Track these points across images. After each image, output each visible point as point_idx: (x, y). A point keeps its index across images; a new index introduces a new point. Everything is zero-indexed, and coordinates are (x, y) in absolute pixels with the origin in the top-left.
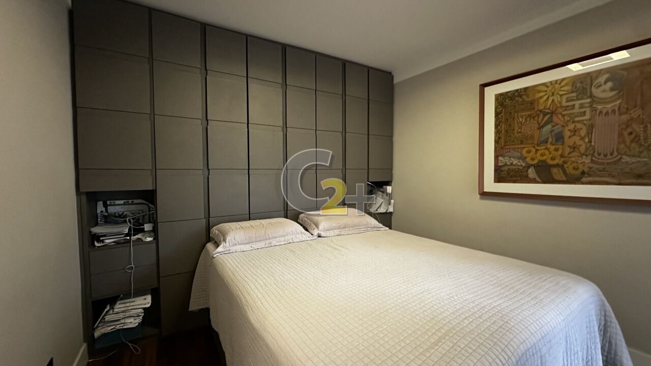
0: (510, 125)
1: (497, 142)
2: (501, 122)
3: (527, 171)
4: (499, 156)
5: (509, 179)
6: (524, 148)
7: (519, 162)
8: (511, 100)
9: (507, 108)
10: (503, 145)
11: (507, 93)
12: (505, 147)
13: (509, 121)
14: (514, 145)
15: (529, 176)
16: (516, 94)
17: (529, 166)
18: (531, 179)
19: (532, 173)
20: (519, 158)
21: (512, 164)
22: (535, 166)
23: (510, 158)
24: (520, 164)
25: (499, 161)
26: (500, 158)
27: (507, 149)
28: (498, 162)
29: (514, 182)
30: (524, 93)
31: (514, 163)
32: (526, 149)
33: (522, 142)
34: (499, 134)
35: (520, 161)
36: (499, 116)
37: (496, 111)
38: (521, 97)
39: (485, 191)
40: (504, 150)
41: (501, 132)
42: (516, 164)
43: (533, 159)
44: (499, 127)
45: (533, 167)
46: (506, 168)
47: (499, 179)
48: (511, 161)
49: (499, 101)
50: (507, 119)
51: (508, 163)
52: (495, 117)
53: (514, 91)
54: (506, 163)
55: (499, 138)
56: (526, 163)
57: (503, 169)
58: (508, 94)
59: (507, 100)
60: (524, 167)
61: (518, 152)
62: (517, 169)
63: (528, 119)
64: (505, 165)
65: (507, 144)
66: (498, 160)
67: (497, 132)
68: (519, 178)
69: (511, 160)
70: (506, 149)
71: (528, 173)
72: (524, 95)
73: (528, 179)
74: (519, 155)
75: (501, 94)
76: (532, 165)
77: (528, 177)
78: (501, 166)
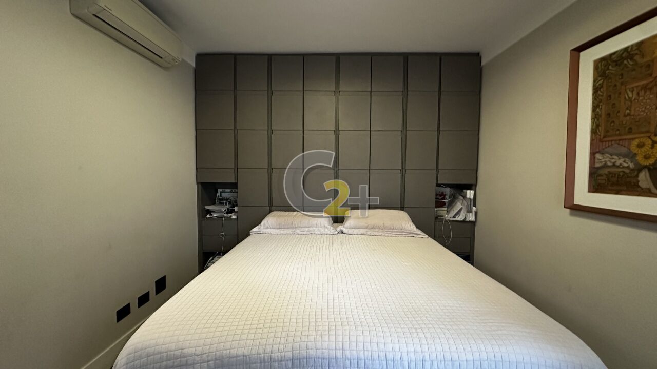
0: (614, 104)
1: (594, 132)
2: (601, 101)
3: (637, 176)
4: (597, 152)
5: (610, 188)
6: (633, 139)
7: (624, 162)
8: (617, 65)
9: (610, 78)
10: (602, 137)
11: (611, 55)
12: (606, 139)
13: (612, 98)
14: (620, 135)
15: (640, 184)
16: (624, 55)
17: (640, 169)
18: (642, 189)
19: (644, 179)
20: (625, 156)
21: (614, 165)
22: (649, 170)
23: (611, 155)
24: (626, 165)
25: (596, 161)
26: (598, 156)
27: (609, 141)
28: (594, 163)
29: (617, 193)
30: (636, 52)
31: (618, 163)
32: (636, 142)
33: (630, 131)
34: (598, 120)
35: (627, 159)
36: (599, 92)
37: (594, 85)
38: (632, 59)
39: (575, 203)
40: (604, 143)
41: (601, 116)
42: (621, 164)
43: (646, 157)
44: (598, 110)
45: (647, 170)
46: (606, 171)
47: (596, 186)
48: (613, 161)
49: (600, 69)
50: (610, 96)
51: (609, 164)
52: (593, 94)
53: (621, 50)
54: (605, 164)
55: (598, 126)
56: (637, 164)
57: (601, 172)
58: (613, 57)
59: (610, 67)
60: (632, 170)
61: (624, 146)
62: (621, 174)
63: (642, 93)
64: (605, 166)
65: (608, 134)
66: (595, 158)
67: (595, 117)
68: (625, 188)
69: (613, 159)
70: (606, 142)
71: (639, 179)
72: (637, 54)
73: (639, 189)
74: (624, 150)
75: (603, 59)
76: (645, 167)
77: (639, 186)
78: (598, 168)
